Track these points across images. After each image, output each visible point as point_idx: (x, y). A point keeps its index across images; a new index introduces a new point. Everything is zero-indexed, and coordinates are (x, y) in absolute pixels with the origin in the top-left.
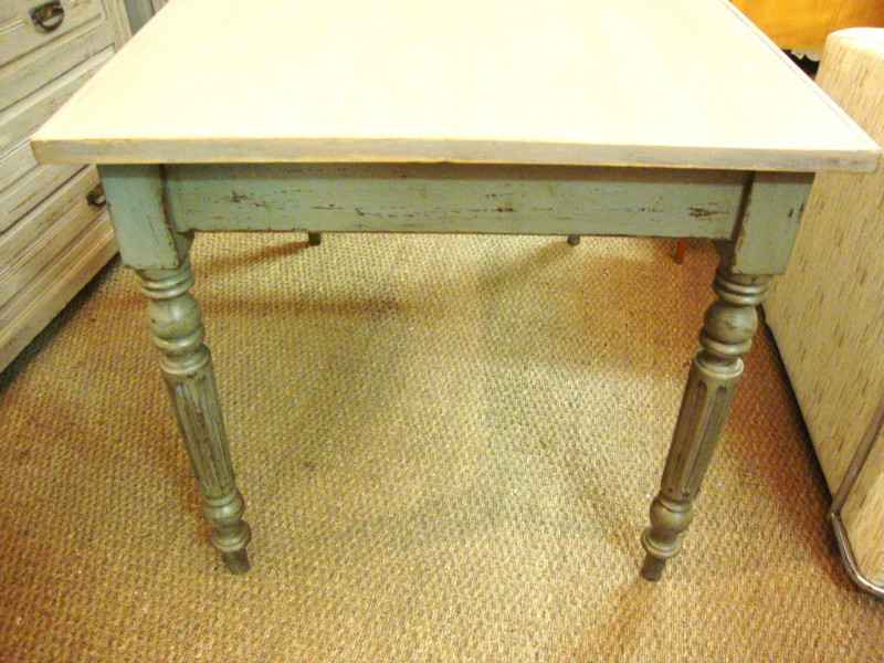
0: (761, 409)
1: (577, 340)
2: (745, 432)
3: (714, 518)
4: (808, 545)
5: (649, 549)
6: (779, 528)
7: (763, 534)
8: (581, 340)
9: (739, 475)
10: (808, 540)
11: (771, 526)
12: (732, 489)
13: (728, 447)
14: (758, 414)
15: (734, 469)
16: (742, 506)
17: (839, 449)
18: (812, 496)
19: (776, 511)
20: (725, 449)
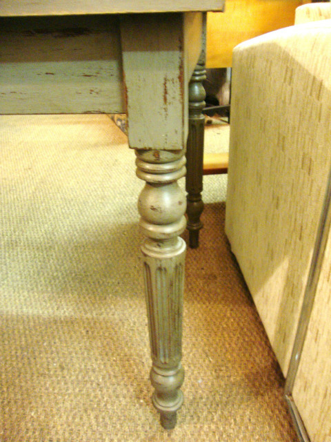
0: (231, 314)
1: (99, 282)
2: (219, 334)
3: (195, 413)
4: (272, 423)
5: (159, 407)
6: (248, 413)
7: (235, 420)
8: (101, 282)
9: (215, 371)
10: (271, 418)
11: (241, 412)
12: (210, 384)
13: (206, 348)
14: (229, 318)
15: (211, 365)
16: (218, 398)
17: (284, 341)
18: (272, 378)
19: (245, 397)
20: (204, 351)
